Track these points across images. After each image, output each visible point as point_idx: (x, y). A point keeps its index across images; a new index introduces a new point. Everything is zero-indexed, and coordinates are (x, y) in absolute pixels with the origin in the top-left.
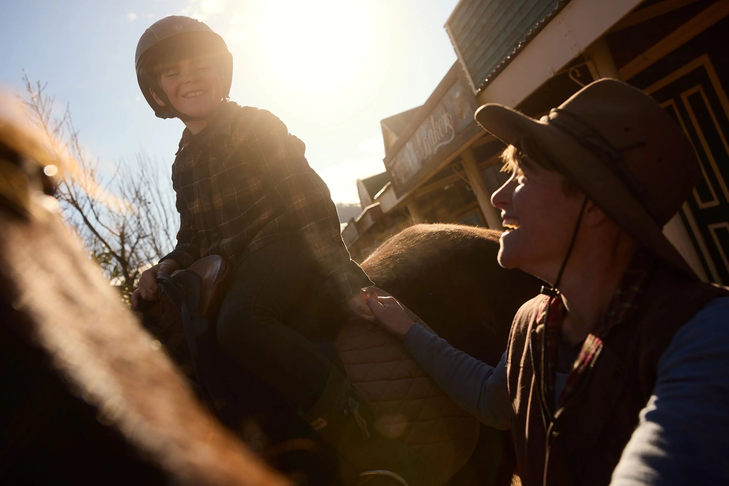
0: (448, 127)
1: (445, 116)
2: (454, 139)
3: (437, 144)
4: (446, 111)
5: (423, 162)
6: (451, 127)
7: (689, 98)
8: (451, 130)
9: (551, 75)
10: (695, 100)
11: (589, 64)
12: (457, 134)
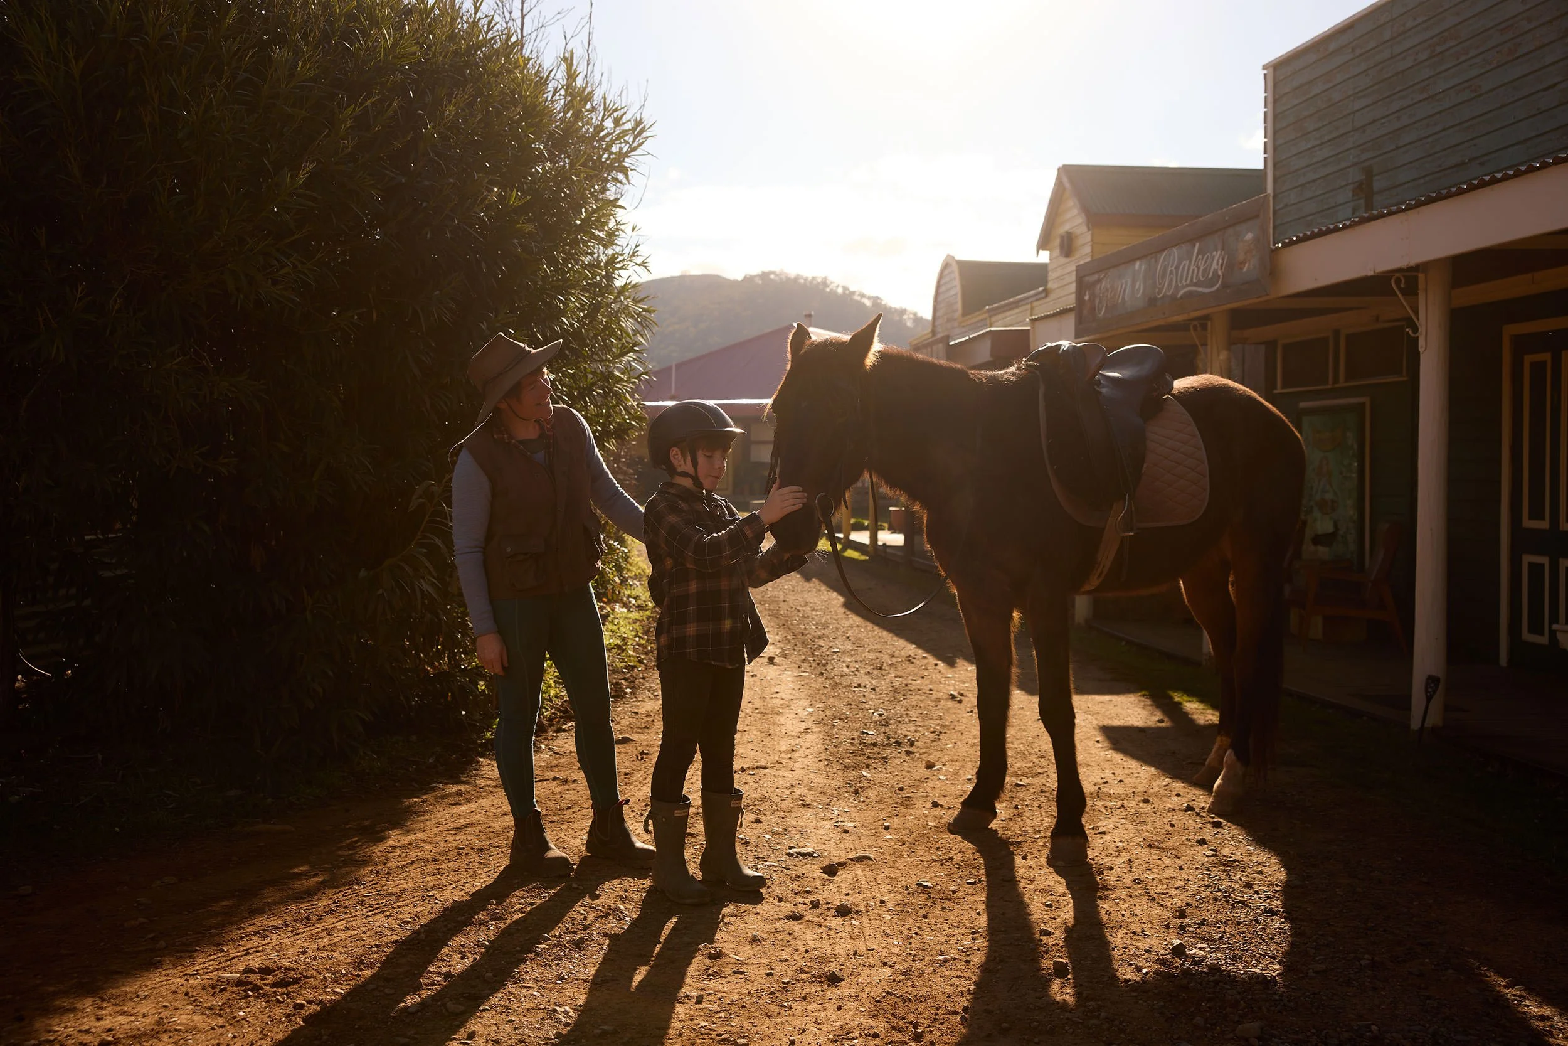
0: (1216, 271)
1: (1217, 255)
2: (1217, 290)
3: (1187, 286)
4: (1223, 249)
5: (1152, 301)
6: (1220, 273)
7: (1532, 364)
8: (1219, 276)
9: (1371, 273)
10: (1538, 367)
11: (1421, 276)
12: (1225, 286)
